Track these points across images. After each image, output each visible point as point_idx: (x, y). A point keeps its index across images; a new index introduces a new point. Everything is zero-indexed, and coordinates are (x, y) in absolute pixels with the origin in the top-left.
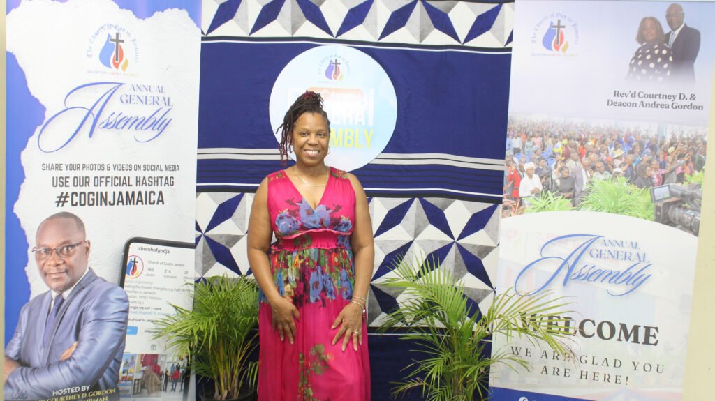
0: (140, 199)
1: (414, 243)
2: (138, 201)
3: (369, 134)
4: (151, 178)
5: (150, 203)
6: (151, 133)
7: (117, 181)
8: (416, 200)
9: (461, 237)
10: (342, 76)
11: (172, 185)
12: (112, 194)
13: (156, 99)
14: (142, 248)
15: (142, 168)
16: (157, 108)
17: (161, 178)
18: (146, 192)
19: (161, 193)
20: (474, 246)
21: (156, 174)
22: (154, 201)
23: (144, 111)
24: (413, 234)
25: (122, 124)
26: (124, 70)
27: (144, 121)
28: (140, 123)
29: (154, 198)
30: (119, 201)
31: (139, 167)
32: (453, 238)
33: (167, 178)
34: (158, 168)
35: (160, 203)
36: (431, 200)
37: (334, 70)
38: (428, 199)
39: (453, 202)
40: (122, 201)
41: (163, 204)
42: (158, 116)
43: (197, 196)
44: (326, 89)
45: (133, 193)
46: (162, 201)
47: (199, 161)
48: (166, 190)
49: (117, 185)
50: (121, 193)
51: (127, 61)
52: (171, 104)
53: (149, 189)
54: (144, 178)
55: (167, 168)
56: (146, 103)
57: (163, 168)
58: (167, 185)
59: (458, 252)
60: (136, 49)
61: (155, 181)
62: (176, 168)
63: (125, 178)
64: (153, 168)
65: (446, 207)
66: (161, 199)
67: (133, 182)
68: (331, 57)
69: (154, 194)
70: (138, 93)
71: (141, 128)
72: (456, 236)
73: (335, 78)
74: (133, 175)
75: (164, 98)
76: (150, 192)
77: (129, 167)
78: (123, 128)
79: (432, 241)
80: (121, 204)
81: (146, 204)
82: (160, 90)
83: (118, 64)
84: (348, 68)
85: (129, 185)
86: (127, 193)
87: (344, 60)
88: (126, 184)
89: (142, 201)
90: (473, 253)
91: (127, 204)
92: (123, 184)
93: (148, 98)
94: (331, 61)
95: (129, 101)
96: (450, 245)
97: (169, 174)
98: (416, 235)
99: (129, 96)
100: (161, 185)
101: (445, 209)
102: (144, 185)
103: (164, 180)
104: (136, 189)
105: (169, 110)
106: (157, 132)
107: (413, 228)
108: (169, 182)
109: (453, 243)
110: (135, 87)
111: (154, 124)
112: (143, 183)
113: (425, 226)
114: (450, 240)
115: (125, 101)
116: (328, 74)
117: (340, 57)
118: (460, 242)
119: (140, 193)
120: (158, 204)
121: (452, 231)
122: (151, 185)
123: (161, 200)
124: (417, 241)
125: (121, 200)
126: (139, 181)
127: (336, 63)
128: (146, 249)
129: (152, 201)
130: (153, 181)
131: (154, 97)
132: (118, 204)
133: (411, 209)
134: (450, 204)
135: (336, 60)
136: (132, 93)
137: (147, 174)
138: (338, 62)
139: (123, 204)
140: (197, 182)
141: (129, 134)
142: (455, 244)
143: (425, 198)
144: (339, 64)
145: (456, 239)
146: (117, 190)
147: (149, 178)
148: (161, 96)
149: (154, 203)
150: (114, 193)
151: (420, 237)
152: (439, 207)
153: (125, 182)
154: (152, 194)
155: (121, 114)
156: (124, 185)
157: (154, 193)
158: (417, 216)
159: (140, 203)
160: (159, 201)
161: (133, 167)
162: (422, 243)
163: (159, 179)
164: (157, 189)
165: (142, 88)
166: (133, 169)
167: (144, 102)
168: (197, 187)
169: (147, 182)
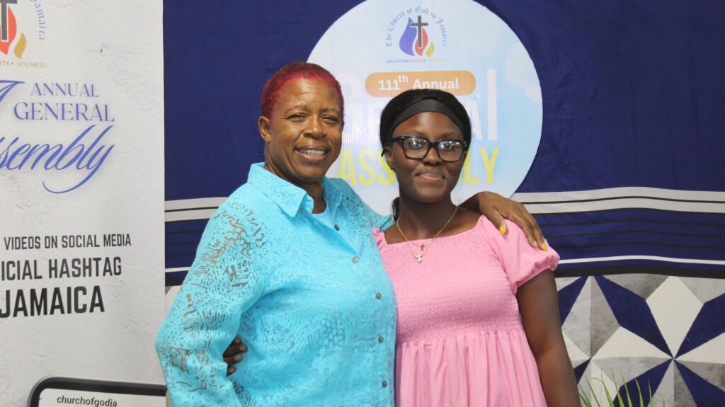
0: (57, 303)
1: (592, 365)
2: (54, 307)
3: (490, 157)
4: (78, 260)
5: (77, 310)
6: (72, 176)
7: (13, 270)
8: (590, 280)
9: (685, 348)
10: (432, 46)
11: (119, 274)
12: (5, 294)
13: (82, 109)
14: (63, 400)
15: (60, 243)
16: (82, 126)
17: (97, 260)
18: (69, 289)
19: (97, 289)
20: (711, 367)
21: (87, 253)
22: (85, 306)
23: (61, 133)
24: (589, 347)
25: (19, 159)
26: (20, 57)
27: (61, 152)
28: (52, 157)
29: (84, 300)
30: (17, 309)
31: (52, 242)
32: (668, 351)
33: (107, 260)
34: (91, 242)
35: (97, 309)
36: (621, 280)
37: (417, 38)
38: (613, 278)
39: (663, 281)
40: (24, 309)
41: (102, 310)
42: (87, 141)
43: (166, 292)
44: (401, 74)
45: (44, 291)
46: (101, 305)
47: (168, 224)
48: (106, 283)
49: (13, 278)
50: (20, 293)
51: (23, 39)
52: (110, 118)
53: (74, 283)
54: (64, 261)
55: (108, 240)
56: (63, 118)
57: (100, 241)
58: (108, 274)
59: (680, 379)
60: (41, 14)
61: (85, 268)
62: (125, 240)
63: (27, 263)
64: (80, 241)
65: (649, 291)
66: (97, 301)
67: (43, 270)
68: (410, 11)
69: (85, 293)
70: (47, 98)
71: (56, 166)
72: (674, 347)
73: (420, 52)
74: (42, 257)
75: (97, 106)
76: (77, 289)
77: (34, 242)
78: (20, 166)
79: (626, 360)
80: (21, 313)
81: (69, 311)
82: (89, 91)
83: (8, 45)
84: (443, 30)
85: (37, 277)
86: (33, 292)
87: (434, 16)
88: (29, 274)
89: (61, 307)
90: (711, 381)
91: (32, 314)
92: (25, 274)
93: (67, 108)
94: (410, 20)
95: (31, 115)
96: (663, 368)
97: (111, 252)
98: (594, 350)
99: (30, 105)
100: (97, 275)
101: (648, 295)
102: (65, 276)
103: (102, 264)
104: (50, 284)
105: (109, 128)
106: (84, 173)
107: (586, 335)
108: (112, 267)
109: (669, 362)
110: (42, 88)
111: (79, 157)
112: (62, 273)
113: (610, 332)
114: (664, 356)
115: (25, 116)
116: (405, 44)
117: (427, 12)
118: (682, 359)
119: (57, 291)
120: (92, 310)
121: (665, 338)
122: (78, 275)
123: (98, 304)
124: (598, 362)
125: (20, 305)
126: (55, 269)
127: (420, 24)
128: (72, 401)
129: (80, 307)
130: (81, 266)
131: (77, 105)
132: (15, 315)
133: (579, 298)
134: (658, 285)
135: (419, 18)
136: (36, 99)
137: (70, 254)
138: (423, 21)
139: (26, 314)
140: (167, 266)
141: (33, 178)
142: (672, 365)
143: (607, 277)
144: (426, 24)
145: (674, 353)
146: (14, 286)
147: (74, 261)
148: (91, 102)
149: (84, 310)
150: (8, 292)
151: (601, 354)
152: (636, 291)
153: (29, 271)
154: (80, 293)
155: (17, 139)
156: (27, 277)
157: (84, 290)
158: (594, 311)
159: (57, 311)
160: (93, 305)
161: (42, 241)
162: (606, 365)
163: (94, 263)
164: (89, 282)
165: (55, 89)
166: (43, 245)
167: (60, 116)
168: (167, 274)
169: (71, 270)
